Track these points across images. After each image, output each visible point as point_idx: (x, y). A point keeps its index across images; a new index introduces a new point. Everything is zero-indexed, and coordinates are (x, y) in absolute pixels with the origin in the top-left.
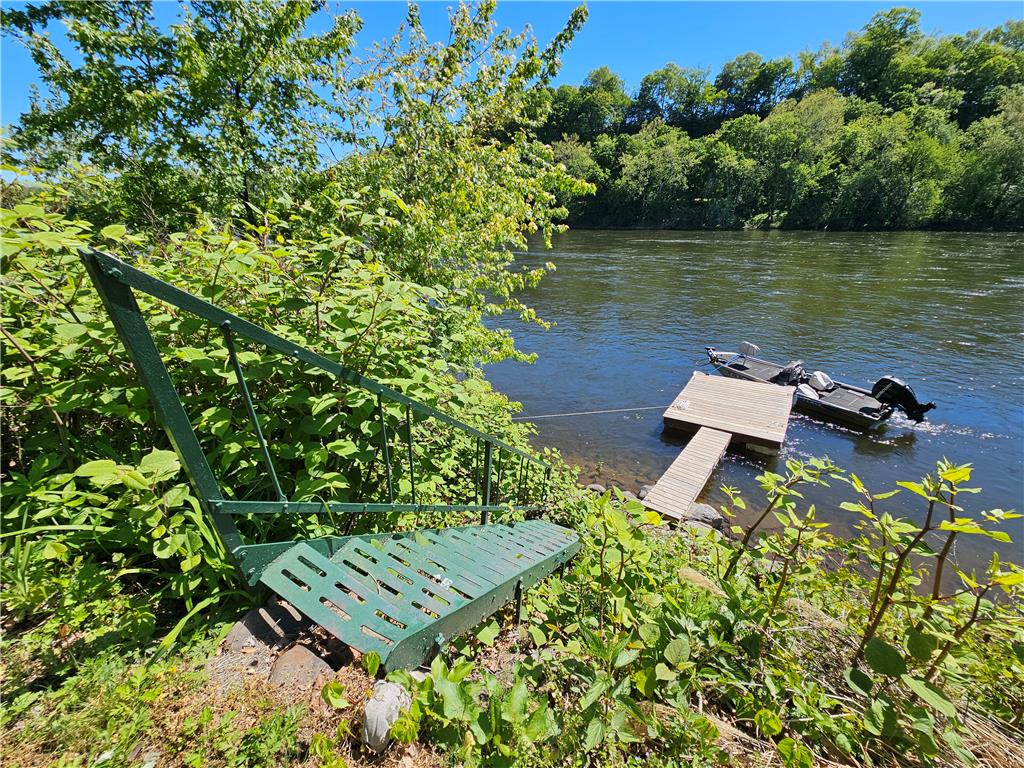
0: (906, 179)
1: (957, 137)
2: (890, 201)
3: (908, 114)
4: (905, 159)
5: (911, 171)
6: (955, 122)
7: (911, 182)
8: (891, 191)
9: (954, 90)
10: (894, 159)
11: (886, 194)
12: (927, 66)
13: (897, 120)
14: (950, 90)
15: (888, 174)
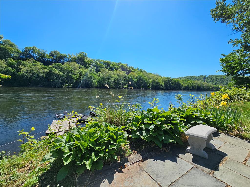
2: (90, 83)
4: (90, 76)
5: (92, 78)
12: (90, 62)
13: (88, 70)
15: (89, 79)
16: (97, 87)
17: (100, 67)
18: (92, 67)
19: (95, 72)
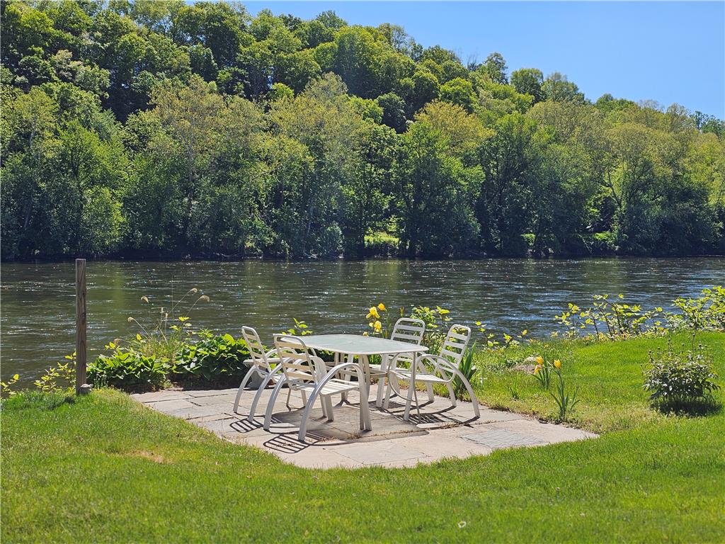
0: (73, 185)
1: (118, 133)
2: (62, 217)
3: (49, 92)
4: (63, 156)
5: (76, 173)
6: (110, 110)
7: (81, 189)
8: (58, 201)
9: (97, 67)
10: (49, 155)
11: (52, 207)
12: (56, 26)
13: (37, 99)
14: (93, 66)
15: (47, 176)
16: (127, 253)
17: (151, 64)
18: (73, 64)
19: (104, 118)
